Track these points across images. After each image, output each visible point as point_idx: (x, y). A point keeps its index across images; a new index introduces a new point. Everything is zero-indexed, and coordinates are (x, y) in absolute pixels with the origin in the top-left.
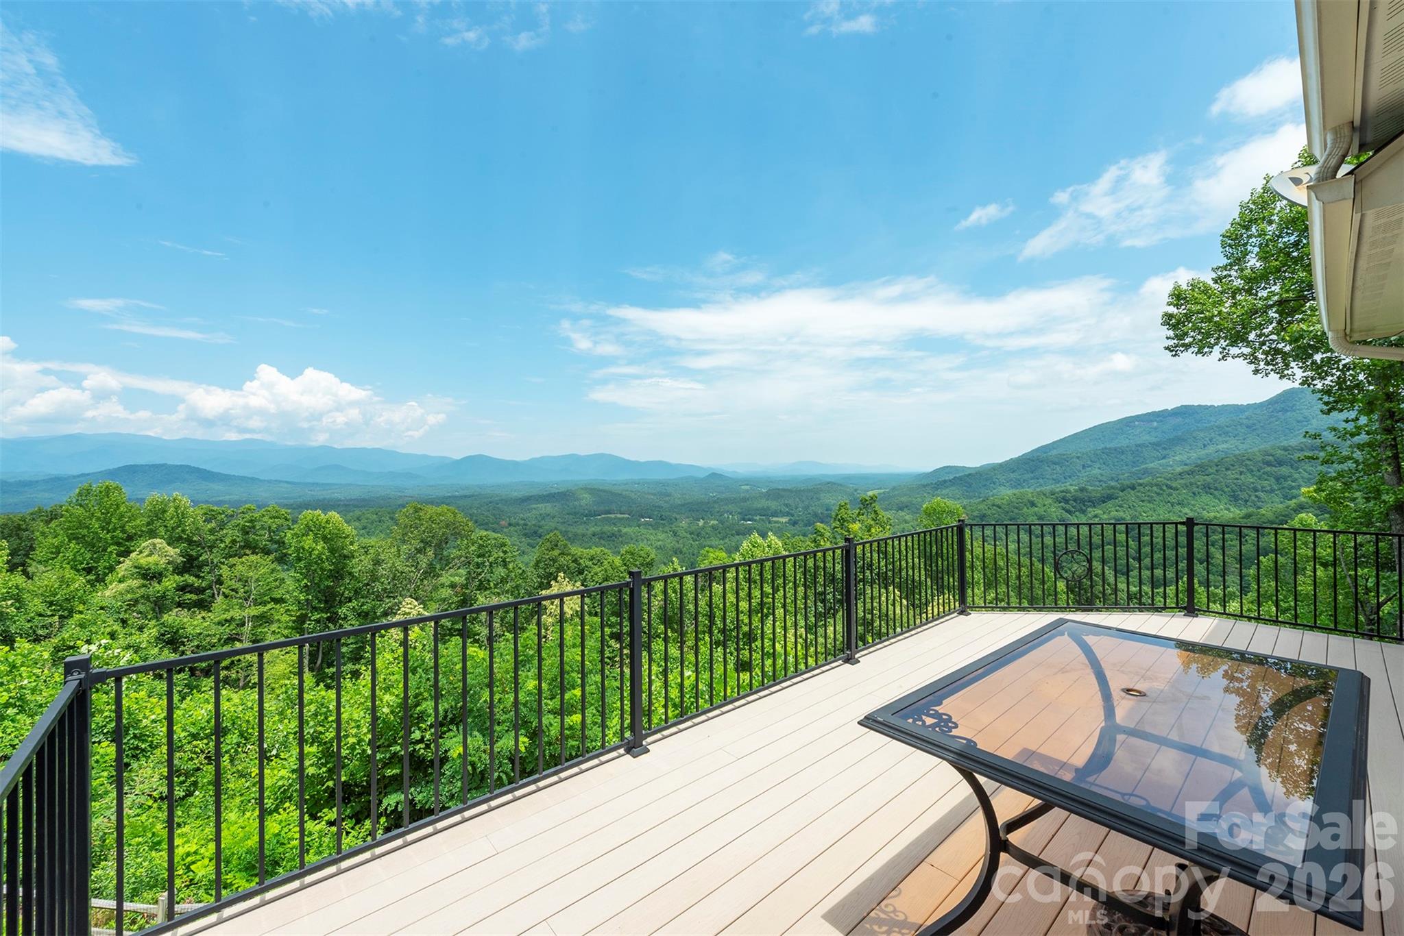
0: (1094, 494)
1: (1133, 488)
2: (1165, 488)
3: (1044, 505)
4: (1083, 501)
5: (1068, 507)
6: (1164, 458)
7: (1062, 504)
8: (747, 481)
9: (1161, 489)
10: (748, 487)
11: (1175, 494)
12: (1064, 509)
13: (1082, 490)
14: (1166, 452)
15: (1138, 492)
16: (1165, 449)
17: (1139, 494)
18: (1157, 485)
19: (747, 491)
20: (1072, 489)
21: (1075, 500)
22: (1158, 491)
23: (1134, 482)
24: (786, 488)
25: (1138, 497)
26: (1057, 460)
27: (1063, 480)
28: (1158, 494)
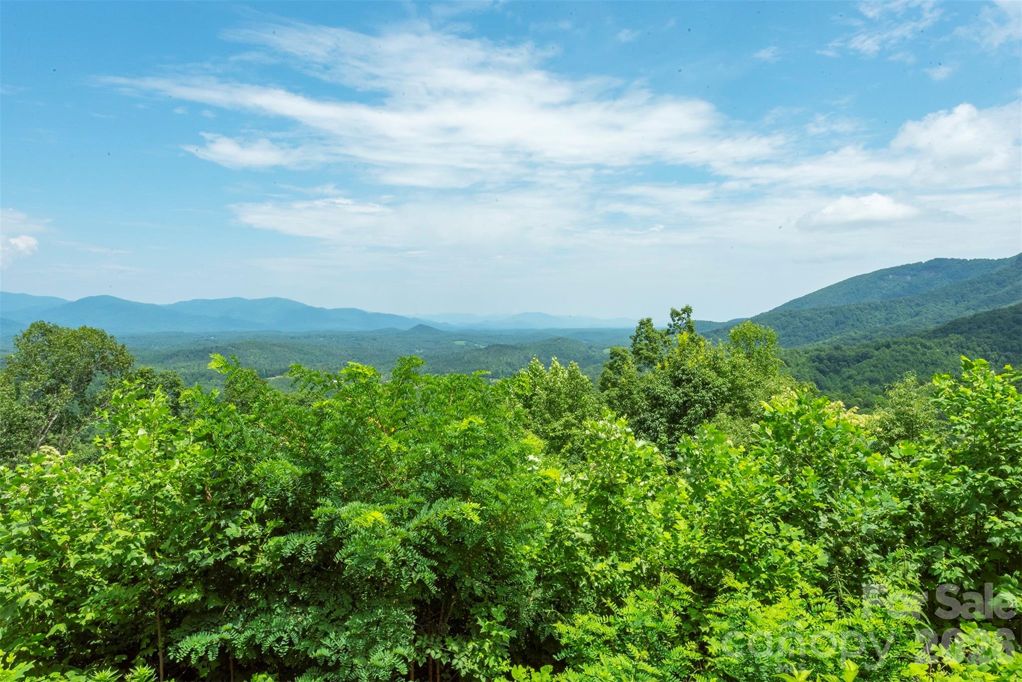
0: (848, 353)
1: (888, 346)
2: (919, 347)
3: (798, 365)
4: (837, 361)
5: (822, 366)
6: (917, 315)
7: (816, 364)
8: (462, 335)
9: (916, 348)
10: (462, 343)
11: (928, 352)
12: (818, 369)
13: (837, 348)
14: (918, 309)
15: (893, 351)
16: (918, 305)
17: (894, 353)
18: (912, 343)
19: (462, 347)
20: (826, 347)
21: (829, 360)
22: (913, 350)
23: (889, 339)
24: (508, 344)
25: (892, 356)
26: (809, 315)
27: (815, 338)
28: (912, 353)
